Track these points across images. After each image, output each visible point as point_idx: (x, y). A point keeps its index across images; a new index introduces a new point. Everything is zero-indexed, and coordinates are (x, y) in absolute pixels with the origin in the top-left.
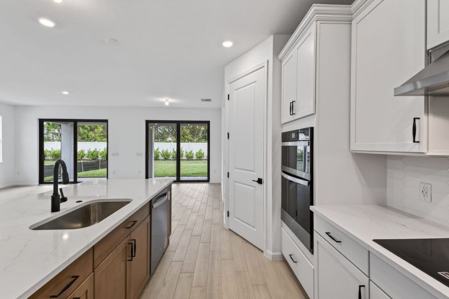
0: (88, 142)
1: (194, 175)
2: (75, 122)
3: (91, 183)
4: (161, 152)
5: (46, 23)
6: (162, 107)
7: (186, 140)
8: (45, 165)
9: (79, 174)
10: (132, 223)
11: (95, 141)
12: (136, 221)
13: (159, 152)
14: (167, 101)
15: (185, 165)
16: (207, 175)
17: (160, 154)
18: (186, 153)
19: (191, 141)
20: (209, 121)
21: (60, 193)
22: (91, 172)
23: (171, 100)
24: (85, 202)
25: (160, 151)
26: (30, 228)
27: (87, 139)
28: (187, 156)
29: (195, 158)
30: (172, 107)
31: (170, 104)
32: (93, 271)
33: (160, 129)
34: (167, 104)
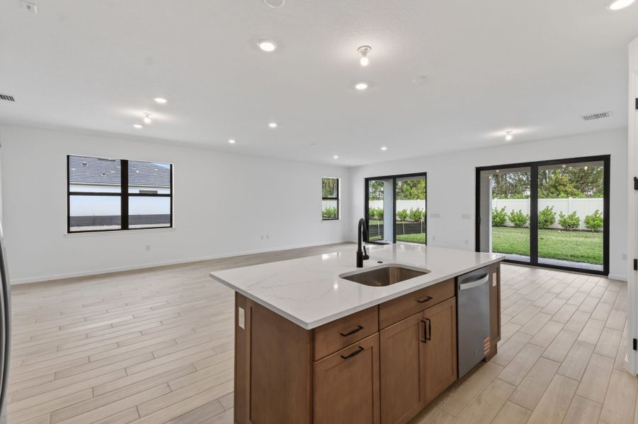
0: (410, 201)
1: (574, 258)
2: (394, 178)
3: (413, 248)
4: (509, 214)
5: (361, 87)
6: (501, 144)
7: (563, 194)
8: (370, 224)
9: (398, 236)
10: (426, 298)
11: (418, 198)
12: (431, 298)
13: (505, 215)
14: (508, 134)
15: (559, 238)
16: (602, 262)
17: (506, 218)
18: (562, 217)
19: (574, 195)
20: (609, 156)
21: (363, 251)
22: (412, 236)
23: (516, 131)
24: (385, 264)
25: (508, 212)
26: (340, 276)
27: (409, 196)
28: (564, 223)
29: (582, 226)
30: (518, 142)
31: (516, 137)
32: (379, 331)
33: (510, 178)
34: (509, 138)
